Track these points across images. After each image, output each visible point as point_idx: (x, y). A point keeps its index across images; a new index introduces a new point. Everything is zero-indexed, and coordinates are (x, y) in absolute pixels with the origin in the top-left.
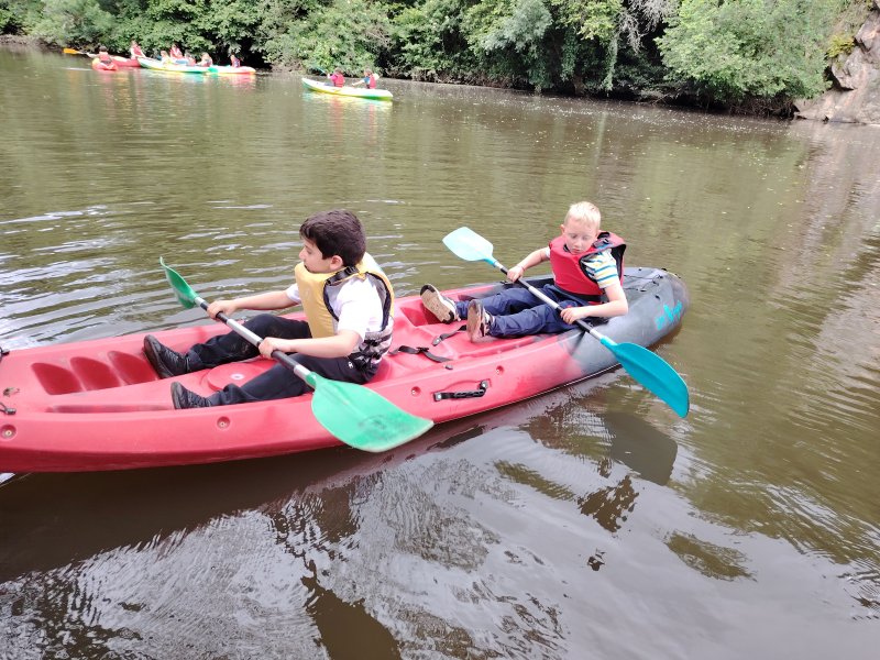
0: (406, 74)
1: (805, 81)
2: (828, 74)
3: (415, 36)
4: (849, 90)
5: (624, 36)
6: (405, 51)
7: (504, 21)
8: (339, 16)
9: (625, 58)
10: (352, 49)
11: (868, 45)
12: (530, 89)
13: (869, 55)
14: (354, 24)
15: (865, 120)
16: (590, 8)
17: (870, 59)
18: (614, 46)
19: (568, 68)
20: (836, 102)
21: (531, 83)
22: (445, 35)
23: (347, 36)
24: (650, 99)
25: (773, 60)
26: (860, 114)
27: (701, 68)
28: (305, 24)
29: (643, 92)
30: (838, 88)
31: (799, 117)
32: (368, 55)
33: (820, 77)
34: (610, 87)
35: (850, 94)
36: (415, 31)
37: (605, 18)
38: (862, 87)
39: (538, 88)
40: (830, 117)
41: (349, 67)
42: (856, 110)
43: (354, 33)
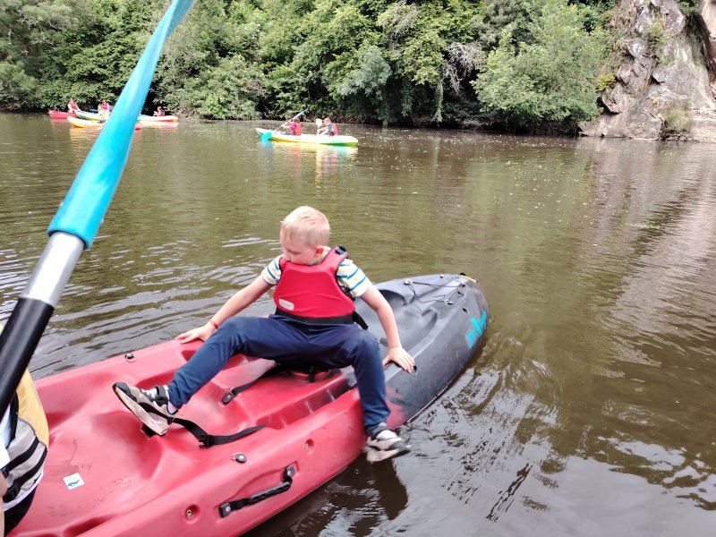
0: (281, 116)
1: (583, 108)
2: (600, 102)
3: (287, 87)
4: (616, 113)
5: (447, 80)
6: (279, 99)
7: (355, 73)
8: (224, 73)
9: (449, 97)
10: (236, 98)
11: (626, 81)
12: (379, 125)
13: (628, 88)
14: (236, 79)
15: (630, 135)
16: (419, 61)
17: (628, 91)
18: (441, 88)
19: (407, 107)
20: (608, 123)
21: (379, 119)
22: (310, 85)
23: (232, 88)
24: (471, 127)
25: (559, 94)
26: (626, 131)
27: (507, 102)
28: (197, 80)
29: (465, 122)
30: (609, 113)
31: (583, 135)
32: (249, 102)
33: (594, 105)
34: (440, 119)
35: (617, 116)
36: (286, 84)
37: (432, 68)
38: (625, 111)
39: (385, 123)
40: (605, 134)
41: (234, 113)
42: (623, 128)
43: (238, 86)
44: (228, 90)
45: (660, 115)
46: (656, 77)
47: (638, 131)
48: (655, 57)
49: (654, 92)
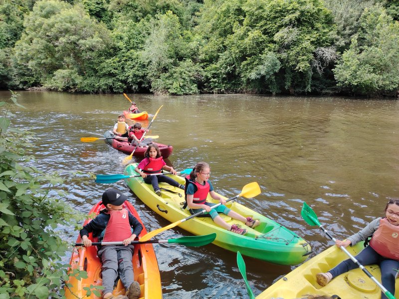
0: (211, 92)
6: (210, 82)
8: (182, 70)
9: (315, 77)
10: (189, 83)
14: (188, 73)
16: (299, 58)
18: (311, 73)
19: (288, 84)
21: (271, 91)
22: (228, 74)
23: (187, 78)
24: (327, 94)
25: (390, 75)
27: (357, 80)
29: (323, 92)
32: (196, 85)
36: (215, 74)
37: (307, 62)
39: (274, 93)
41: (188, 91)
43: (189, 76)
44: (184, 79)
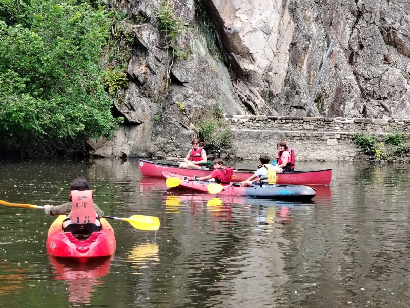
4: (137, 124)
11: (141, 79)
13: (145, 89)
15: (160, 153)
17: (147, 93)
20: (128, 137)
26: (153, 148)
30: (129, 125)
31: (95, 156)
33: (109, 113)
35: (139, 128)
38: (147, 121)
40: (127, 153)
42: (148, 144)
45: (192, 125)
46: (177, 75)
47: (169, 147)
48: (171, 49)
49: (179, 96)
